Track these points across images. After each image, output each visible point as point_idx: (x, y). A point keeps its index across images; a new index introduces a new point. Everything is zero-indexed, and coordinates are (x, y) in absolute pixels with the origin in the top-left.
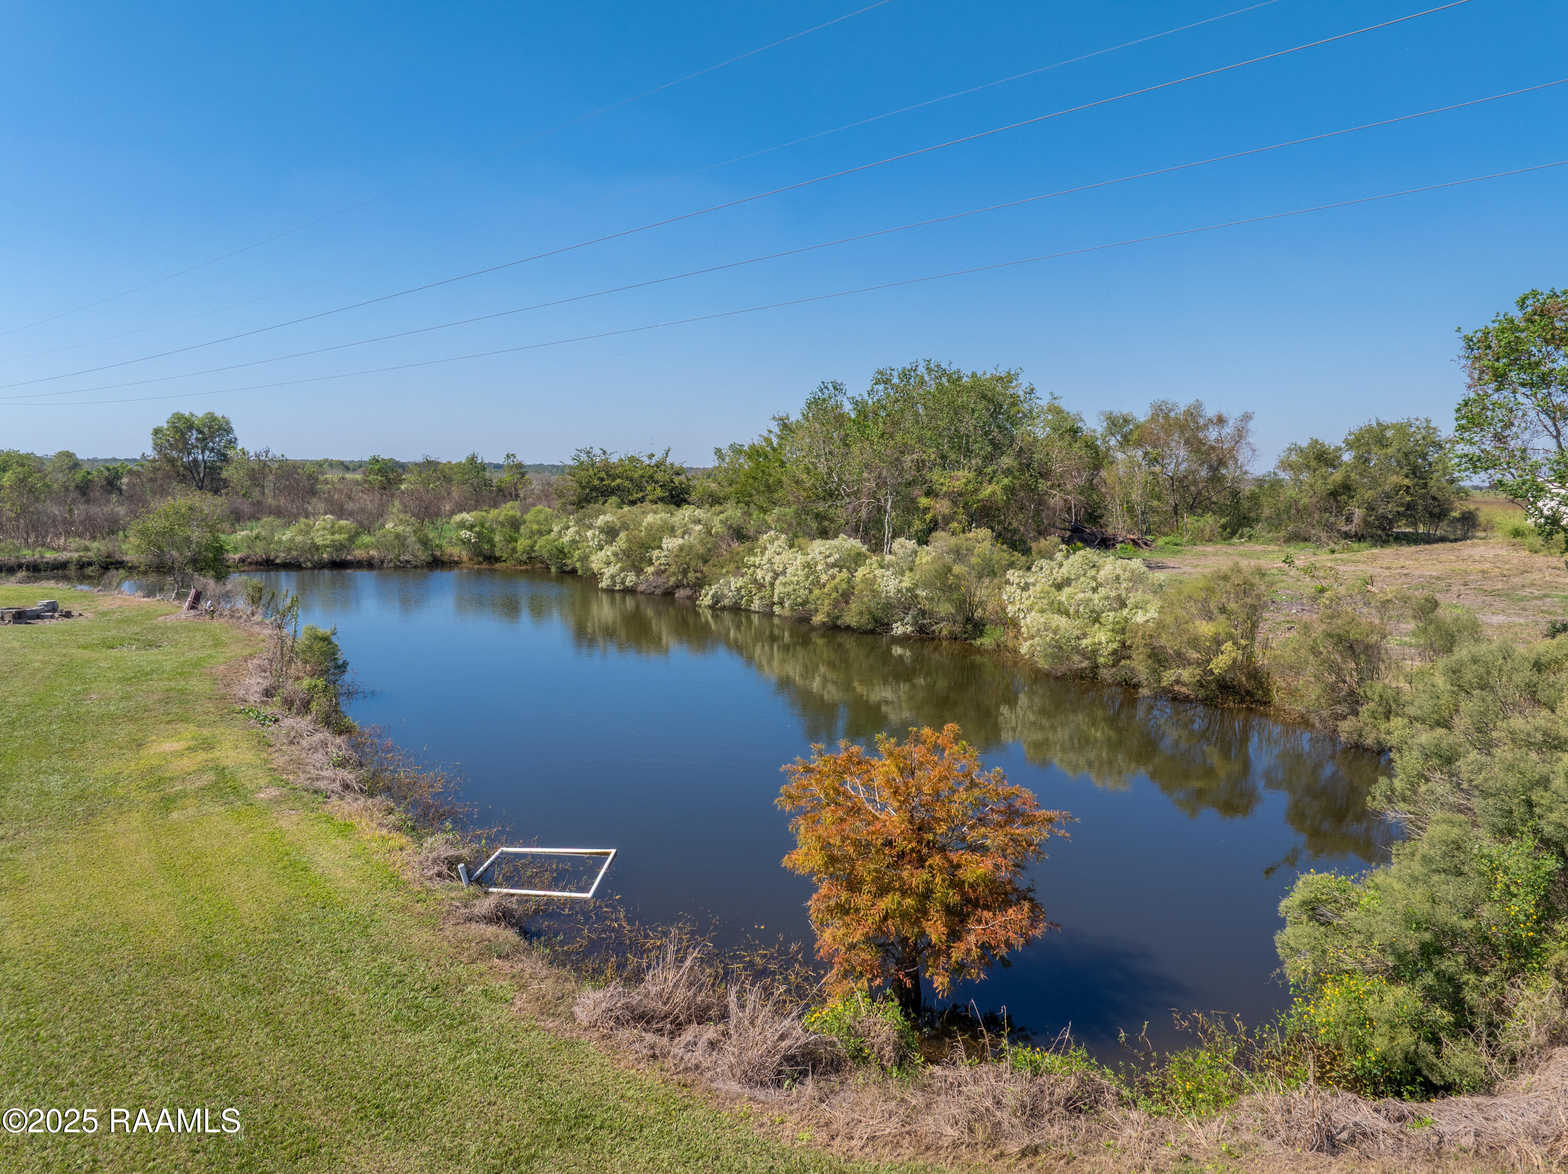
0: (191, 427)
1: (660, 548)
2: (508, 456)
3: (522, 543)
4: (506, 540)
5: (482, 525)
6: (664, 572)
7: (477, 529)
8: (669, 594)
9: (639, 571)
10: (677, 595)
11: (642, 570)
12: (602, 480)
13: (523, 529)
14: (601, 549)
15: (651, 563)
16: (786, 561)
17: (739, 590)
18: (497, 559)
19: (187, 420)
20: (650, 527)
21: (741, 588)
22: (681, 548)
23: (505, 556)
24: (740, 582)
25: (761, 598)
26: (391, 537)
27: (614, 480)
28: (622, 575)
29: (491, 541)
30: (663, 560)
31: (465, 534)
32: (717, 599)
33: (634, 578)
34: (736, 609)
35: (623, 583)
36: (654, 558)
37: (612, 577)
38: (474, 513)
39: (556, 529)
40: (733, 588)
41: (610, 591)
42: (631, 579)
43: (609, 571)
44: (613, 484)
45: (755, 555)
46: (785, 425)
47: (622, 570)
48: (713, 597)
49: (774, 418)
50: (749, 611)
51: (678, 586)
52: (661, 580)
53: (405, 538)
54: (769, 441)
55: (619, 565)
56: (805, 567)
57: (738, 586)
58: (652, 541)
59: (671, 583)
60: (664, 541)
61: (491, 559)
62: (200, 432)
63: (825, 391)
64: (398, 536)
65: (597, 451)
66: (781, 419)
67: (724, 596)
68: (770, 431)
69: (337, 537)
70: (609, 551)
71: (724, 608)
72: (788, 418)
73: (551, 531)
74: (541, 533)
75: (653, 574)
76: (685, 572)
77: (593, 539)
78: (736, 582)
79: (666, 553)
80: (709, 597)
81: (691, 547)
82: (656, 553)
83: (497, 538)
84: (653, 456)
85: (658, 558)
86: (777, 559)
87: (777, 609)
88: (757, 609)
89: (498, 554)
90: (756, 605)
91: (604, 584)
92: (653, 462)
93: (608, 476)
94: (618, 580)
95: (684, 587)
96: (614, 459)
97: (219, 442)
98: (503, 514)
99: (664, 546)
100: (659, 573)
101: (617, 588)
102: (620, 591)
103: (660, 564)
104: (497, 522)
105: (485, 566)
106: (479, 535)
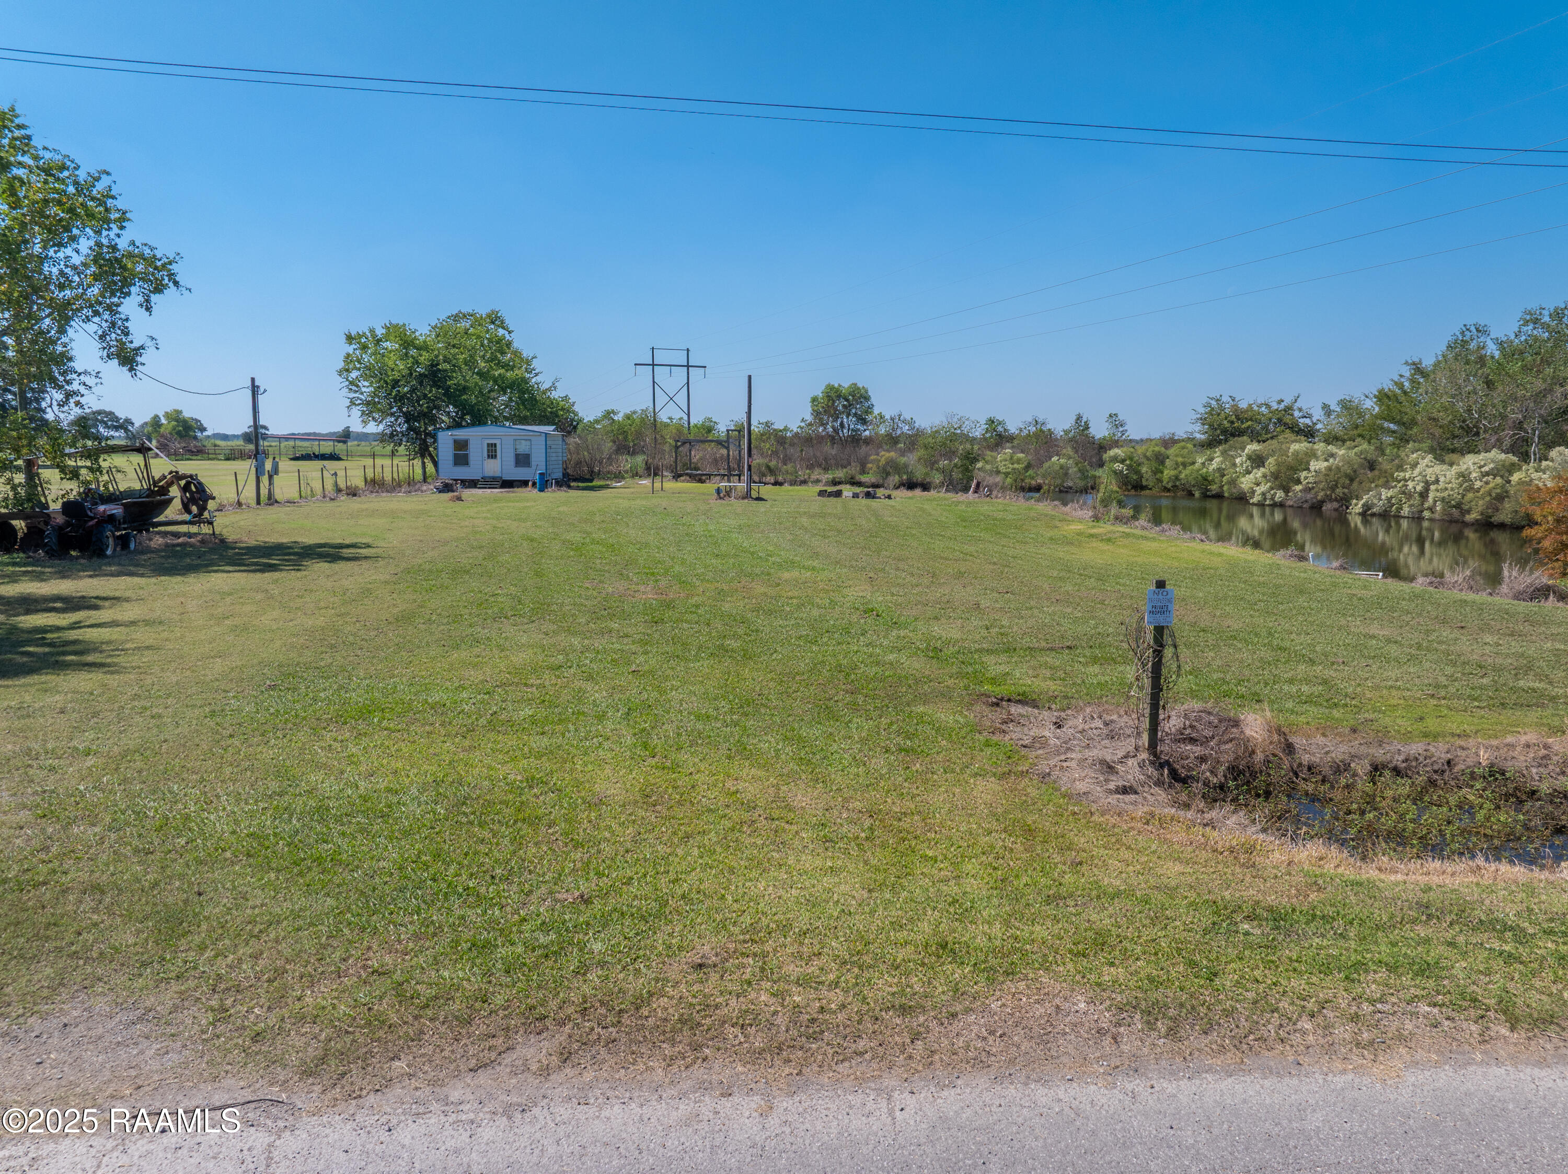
0: (839, 397)
1: (1308, 469)
2: (1110, 416)
3: (1168, 473)
4: (1152, 471)
5: (1131, 459)
6: (1310, 489)
7: (1128, 462)
8: (1316, 507)
9: (1287, 490)
10: (1324, 508)
11: (1290, 488)
12: (1232, 422)
13: (1168, 462)
14: (1250, 473)
15: (1298, 482)
16: (1438, 472)
17: (1389, 499)
18: (1143, 488)
19: (837, 390)
20: (1296, 453)
21: (1392, 497)
22: (1329, 469)
23: (1151, 484)
24: (1390, 493)
25: (1411, 506)
26: (1057, 468)
27: (1242, 423)
28: (1272, 492)
29: (1138, 472)
30: (1311, 480)
31: (1118, 466)
32: (1367, 507)
33: (1283, 495)
34: (1384, 516)
35: (1272, 499)
36: (1302, 478)
37: (1263, 494)
38: (1125, 449)
39: (1200, 460)
40: (1383, 497)
41: (1261, 505)
42: (1280, 495)
43: (1259, 490)
44: (1243, 426)
45: (1404, 471)
46: (1418, 369)
47: (1272, 488)
48: (1363, 505)
49: (1406, 363)
50: (1399, 516)
51: (1328, 498)
52: (1309, 496)
53: (1068, 468)
54: (1400, 386)
55: (1269, 484)
56: (1459, 476)
57: (1389, 495)
58: (1302, 463)
59: (1319, 498)
60: (1312, 463)
61: (1138, 487)
62: (847, 400)
63: (1467, 333)
64: (1062, 467)
65: (1225, 399)
66: (1414, 364)
67: (1373, 505)
68: (1401, 376)
69: (1016, 466)
70: (1259, 473)
71: (1373, 515)
72: (1420, 363)
73: (1194, 463)
74: (1184, 465)
75: (1301, 491)
76: (1333, 489)
77: (1242, 464)
78: (1385, 494)
79: (1314, 473)
80: (1360, 506)
81: (1338, 468)
82: (1304, 474)
83: (1144, 469)
84: (1283, 401)
85: (1306, 478)
86: (1429, 471)
87: (1426, 514)
88: (1406, 515)
89: (1144, 483)
90: (1406, 511)
91: (1255, 500)
92: (1282, 406)
93: (1239, 419)
94: (1269, 496)
95: (1331, 500)
96: (1243, 405)
97: (858, 409)
98: (1150, 450)
99: (1312, 468)
100: (1308, 490)
101: (1268, 502)
102: (1269, 505)
103: (1308, 483)
104: (1145, 456)
105: (1133, 492)
106: (1129, 467)
